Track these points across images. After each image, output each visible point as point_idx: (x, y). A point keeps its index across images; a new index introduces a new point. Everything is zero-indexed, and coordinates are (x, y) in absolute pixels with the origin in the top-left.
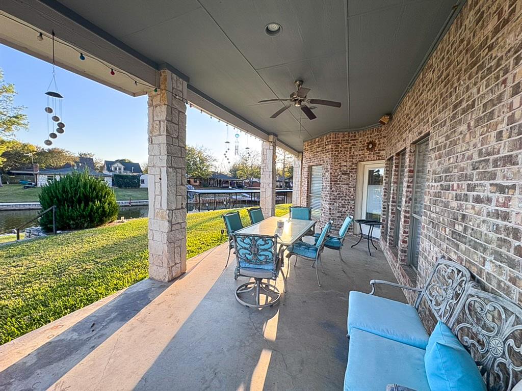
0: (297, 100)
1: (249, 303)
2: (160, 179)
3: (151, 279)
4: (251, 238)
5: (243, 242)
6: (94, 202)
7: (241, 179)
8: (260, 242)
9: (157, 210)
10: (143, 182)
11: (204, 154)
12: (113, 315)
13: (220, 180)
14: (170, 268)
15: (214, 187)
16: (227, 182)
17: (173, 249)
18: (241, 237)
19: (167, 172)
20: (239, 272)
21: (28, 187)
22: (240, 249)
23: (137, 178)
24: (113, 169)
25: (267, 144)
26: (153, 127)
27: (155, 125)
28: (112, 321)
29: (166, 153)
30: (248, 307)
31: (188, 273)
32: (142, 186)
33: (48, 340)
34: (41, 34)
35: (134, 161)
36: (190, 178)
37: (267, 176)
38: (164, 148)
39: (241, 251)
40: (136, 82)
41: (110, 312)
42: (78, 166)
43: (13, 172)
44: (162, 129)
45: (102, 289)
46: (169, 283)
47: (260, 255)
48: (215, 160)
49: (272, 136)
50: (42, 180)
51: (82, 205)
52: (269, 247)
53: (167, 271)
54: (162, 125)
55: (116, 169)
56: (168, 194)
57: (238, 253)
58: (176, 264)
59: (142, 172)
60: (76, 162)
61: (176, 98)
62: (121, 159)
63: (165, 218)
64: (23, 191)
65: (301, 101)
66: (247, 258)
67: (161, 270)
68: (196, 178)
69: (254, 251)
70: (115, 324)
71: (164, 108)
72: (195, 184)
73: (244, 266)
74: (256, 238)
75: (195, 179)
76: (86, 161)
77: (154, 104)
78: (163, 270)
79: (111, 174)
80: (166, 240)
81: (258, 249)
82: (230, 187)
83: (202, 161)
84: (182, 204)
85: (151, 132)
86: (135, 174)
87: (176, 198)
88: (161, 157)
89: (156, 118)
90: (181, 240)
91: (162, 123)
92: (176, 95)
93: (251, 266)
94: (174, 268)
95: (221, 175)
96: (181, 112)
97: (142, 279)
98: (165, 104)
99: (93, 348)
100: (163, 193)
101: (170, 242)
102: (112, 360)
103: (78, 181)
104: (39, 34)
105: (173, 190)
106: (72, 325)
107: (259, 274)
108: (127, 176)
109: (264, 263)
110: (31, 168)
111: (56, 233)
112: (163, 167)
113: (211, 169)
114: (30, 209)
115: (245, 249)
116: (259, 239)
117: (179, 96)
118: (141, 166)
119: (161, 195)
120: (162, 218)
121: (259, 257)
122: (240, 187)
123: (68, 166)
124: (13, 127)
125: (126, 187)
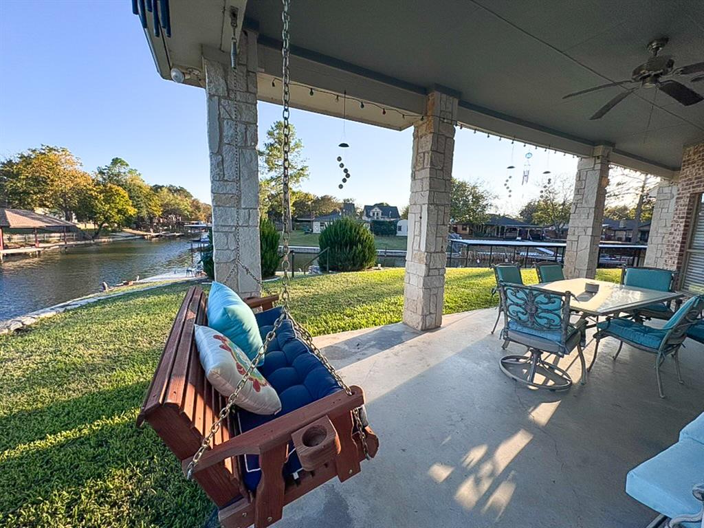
0: (649, 76)
1: (517, 376)
2: (421, 218)
3: (404, 323)
4: (527, 291)
5: (515, 296)
6: (357, 246)
7: (541, 226)
8: (541, 298)
9: (415, 252)
10: (400, 229)
11: (480, 190)
12: (373, 343)
13: (503, 228)
14: (424, 316)
15: (491, 236)
16: (515, 229)
17: (428, 296)
18: (513, 289)
19: (428, 209)
20: (507, 335)
21: (308, 233)
22: (511, 304)
23: (394, 224)
24: (371, 214)
25: (590, 162)
26: (417, 160)
27: (419, 158)
28: (371, 346)
29: (428, 188)
30: (515, 380)
31: (443, 328)
32: (399, 233)
33: (331, 344)
34: (338, 96)
35: (391, 204)
36: (457, 224)
37: (583, 216)
38: (426, 183)
39: (512, 308)
40: (403, 115)
41: (370, 340)
42: (342, 212)
43: (299, 219)
44: (426, 162)
45: (363, 322)
46: (422, 332)
47: (540, 318)
48: (496, 197)
49: (602, 146)
50: (317, 228)
51: (348, 248)
52: (556, 308)
53: (420, 317)
54: (426, 157)
55: (374, 214)
56: (427, 235)
57: (508, 310)
58: (430, 313)
59: (399, 217)
60: (340, 209)
61: (443, 122)
62: (378, 203)
63: (423, 260)
64: (304, 236)
65: (657, 76)
66: (520, 319)
67: (415, 316)
68: (466, 224)
69: (531, 310)
70: (374, 349)
71: (430, 137)
72: (464, 232)
73: (514, 329)
74: (535, 292)
75: (463, 225)
76: (349, 206)
77: (419, 135)
78: (417, 316)
79: (370, 220)
80: (422, 285)
81: (537, 308)
82: (520, 238)
83: (477, 198)
84: (442, 247)
85: (414, 166)
86: (392, 220)
87: (436, 239)
88: (422, 193)
89: (420, 151)
90: (438, 288)
91: (426, 154)
92: (444, 119)
93: (526, 330)
94: (428, 318)
95: (505, 219)
96: (448, 137)
97: (396, 322)
98: (431, 133)
99: (359, 360)
100: (422, 234)
101: (427, 287)
102: (372, 373)
103: (345, 225)
104: (336, 97)
105: (433, 229)
106: (344, 340)
107: (536, 343)
108: (383, 222)
109: (545, 329)
110: (309, 216)
111: (329, 273)
112: (424, 204)
113: (490, 211)
114: (307, 253)
115: (517, 305)
116: (540, 295)
117: (447, 119)
118: (399, 210)
119: (420, 235)
120: (420, 261)
121: (537, 319)
122: (537, 238)
123: (335, 212)
124: (300, 179)
125: (382, 234)
